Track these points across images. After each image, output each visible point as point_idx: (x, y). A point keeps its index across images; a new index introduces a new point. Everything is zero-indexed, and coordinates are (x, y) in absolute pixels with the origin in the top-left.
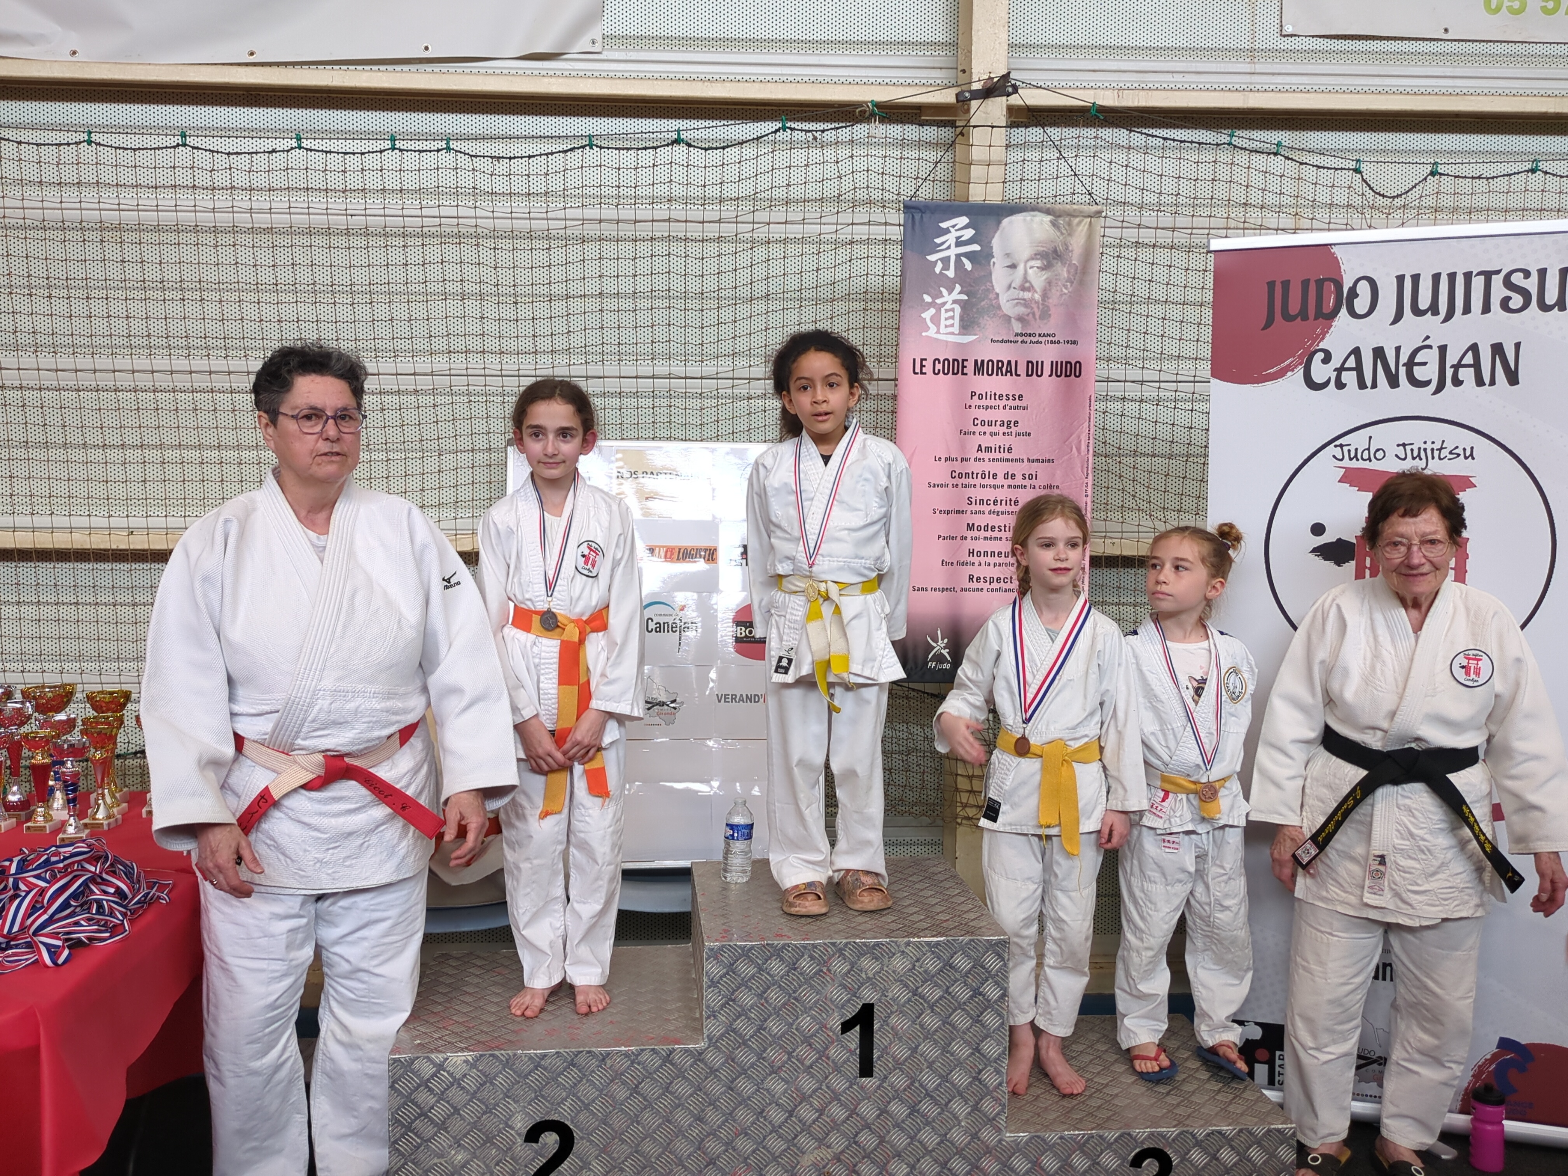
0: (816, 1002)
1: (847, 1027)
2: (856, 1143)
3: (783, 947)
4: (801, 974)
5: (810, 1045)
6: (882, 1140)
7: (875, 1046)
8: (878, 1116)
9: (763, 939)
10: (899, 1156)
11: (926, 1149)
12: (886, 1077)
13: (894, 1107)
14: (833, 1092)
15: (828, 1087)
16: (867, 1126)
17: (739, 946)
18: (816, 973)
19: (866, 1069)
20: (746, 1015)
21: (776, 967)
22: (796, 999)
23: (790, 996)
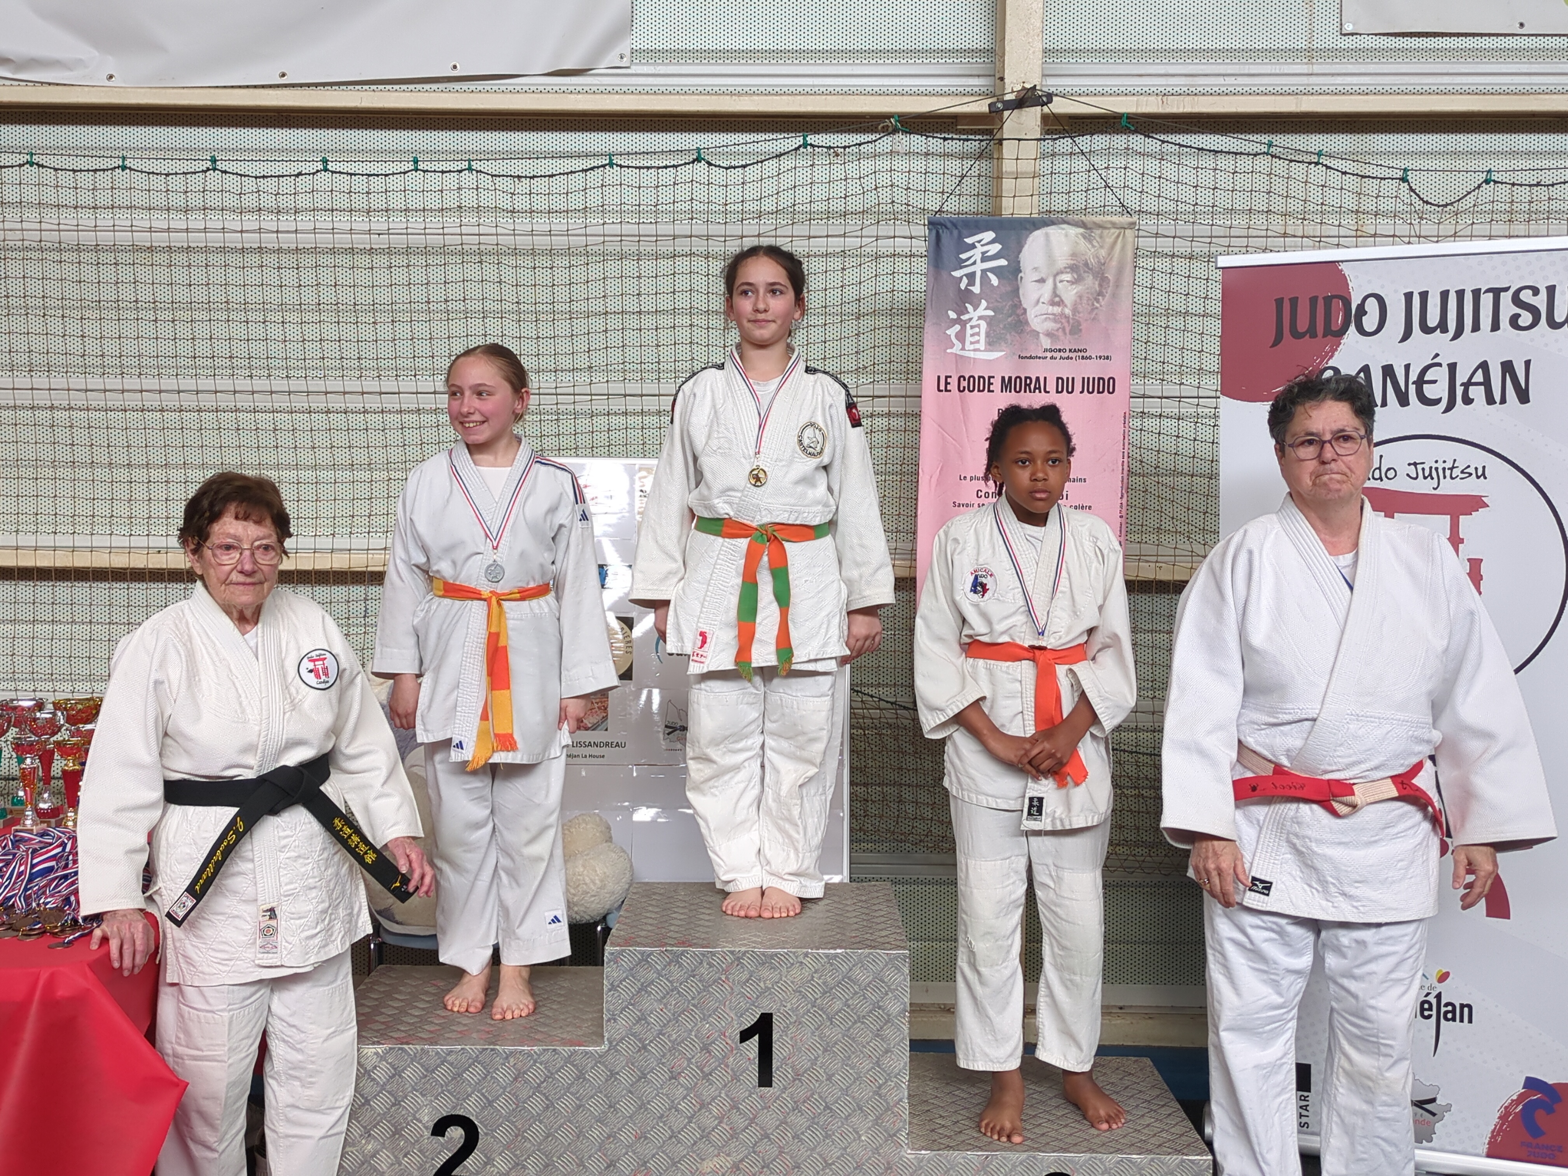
0: (716, 1010)
1: (745, 1036)
2: (754, 1152)
3: (682, 954)
4: (700, 981)
5: (709, 1052)
6: (781, 1152)
7: (774, 1055)
8: (777, 1128)
9: (663, 946)
10: (799, 1167)
11: (825, 1162)
12: (785, 1088)
13: (792, 1118)
14: (732, 1099)
15: (727, 1095)
16: (767, 1136)
17: (639, 952)
18: (715, 981)
19: (765, 1078)
20: (645, 1019)
21: (676, 973)
22: (694, 1005)
23: (689, 1002)
